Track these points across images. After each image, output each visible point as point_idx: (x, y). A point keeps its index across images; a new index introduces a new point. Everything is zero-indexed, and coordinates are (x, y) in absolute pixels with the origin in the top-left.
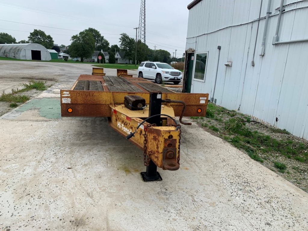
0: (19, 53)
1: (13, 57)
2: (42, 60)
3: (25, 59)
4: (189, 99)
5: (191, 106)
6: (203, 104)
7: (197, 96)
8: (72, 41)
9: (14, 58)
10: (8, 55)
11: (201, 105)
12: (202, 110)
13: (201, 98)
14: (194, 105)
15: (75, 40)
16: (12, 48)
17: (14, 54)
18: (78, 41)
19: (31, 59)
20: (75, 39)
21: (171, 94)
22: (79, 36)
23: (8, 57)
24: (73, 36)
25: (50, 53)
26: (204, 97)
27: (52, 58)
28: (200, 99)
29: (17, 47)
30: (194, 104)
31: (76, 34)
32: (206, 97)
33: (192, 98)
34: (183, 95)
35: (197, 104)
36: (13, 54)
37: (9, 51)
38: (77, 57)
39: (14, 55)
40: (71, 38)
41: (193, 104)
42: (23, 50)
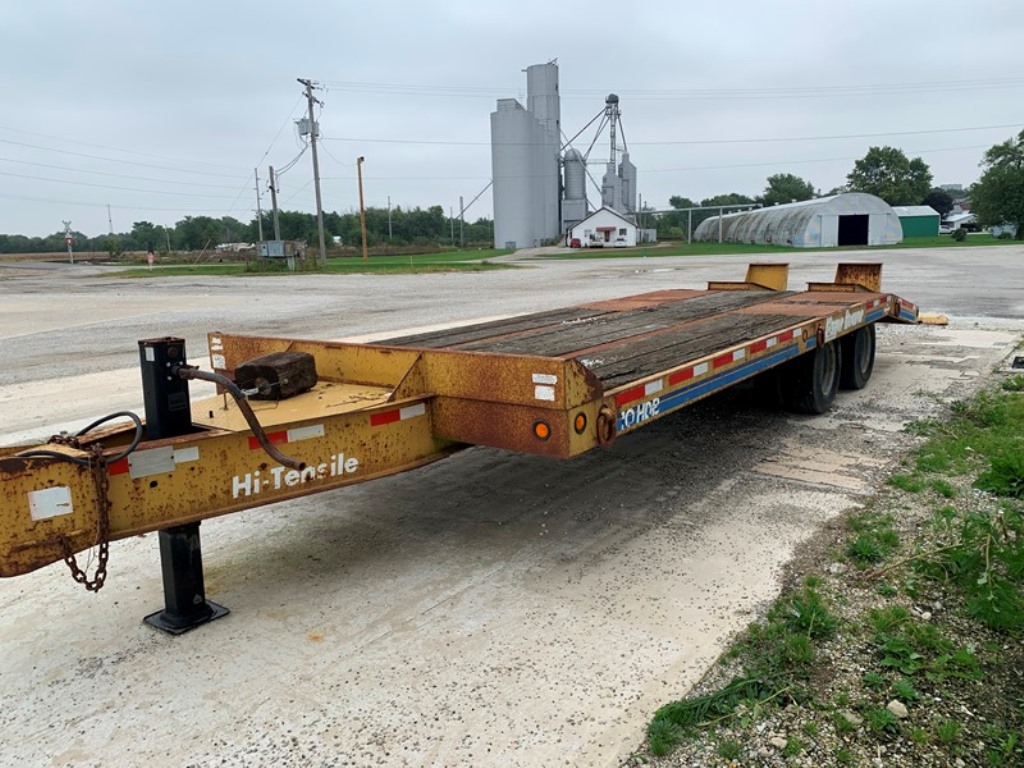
0: (802, 228)
1: (787, 244)
2: (870, 243)
3: (818, 246)
4: (495, 377)
5: (510, 407)
6: (549, 402)
7: (519, 365)
8: (986, 167)
9: (789, 244)
10: (774, 237)
11: (542, 405)
12: (552, 427)
13: (536, 378)
14: (519, 405)
15: (1000, 163)
16: (787, 215)
17: (791, 233)
18: (1012, 164)
19: (837, 244)
20: (1000, 159)
21: (437, 355)
22: (1018, 143)
23: (773, 242)
24: (991, 147)
25: (901, 218)
26: (547, 373)
27: (905, 237)
28: (534, 381)
29: (799, 213)
30: (516, 402)
31: (1006, 139)
32: (554, 374)
33: (504, 375)
34: (472, 359)
35: (525, 400)
36: (787, 233)
37: (779, 227)
38: (999, 223)
39: (787, 237)
40: (981, 156)
41: (512, 398)
42: (815, 216)
